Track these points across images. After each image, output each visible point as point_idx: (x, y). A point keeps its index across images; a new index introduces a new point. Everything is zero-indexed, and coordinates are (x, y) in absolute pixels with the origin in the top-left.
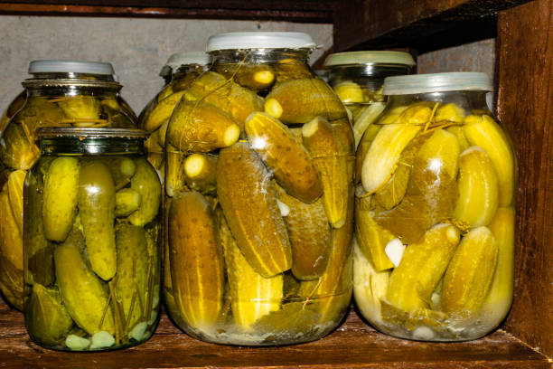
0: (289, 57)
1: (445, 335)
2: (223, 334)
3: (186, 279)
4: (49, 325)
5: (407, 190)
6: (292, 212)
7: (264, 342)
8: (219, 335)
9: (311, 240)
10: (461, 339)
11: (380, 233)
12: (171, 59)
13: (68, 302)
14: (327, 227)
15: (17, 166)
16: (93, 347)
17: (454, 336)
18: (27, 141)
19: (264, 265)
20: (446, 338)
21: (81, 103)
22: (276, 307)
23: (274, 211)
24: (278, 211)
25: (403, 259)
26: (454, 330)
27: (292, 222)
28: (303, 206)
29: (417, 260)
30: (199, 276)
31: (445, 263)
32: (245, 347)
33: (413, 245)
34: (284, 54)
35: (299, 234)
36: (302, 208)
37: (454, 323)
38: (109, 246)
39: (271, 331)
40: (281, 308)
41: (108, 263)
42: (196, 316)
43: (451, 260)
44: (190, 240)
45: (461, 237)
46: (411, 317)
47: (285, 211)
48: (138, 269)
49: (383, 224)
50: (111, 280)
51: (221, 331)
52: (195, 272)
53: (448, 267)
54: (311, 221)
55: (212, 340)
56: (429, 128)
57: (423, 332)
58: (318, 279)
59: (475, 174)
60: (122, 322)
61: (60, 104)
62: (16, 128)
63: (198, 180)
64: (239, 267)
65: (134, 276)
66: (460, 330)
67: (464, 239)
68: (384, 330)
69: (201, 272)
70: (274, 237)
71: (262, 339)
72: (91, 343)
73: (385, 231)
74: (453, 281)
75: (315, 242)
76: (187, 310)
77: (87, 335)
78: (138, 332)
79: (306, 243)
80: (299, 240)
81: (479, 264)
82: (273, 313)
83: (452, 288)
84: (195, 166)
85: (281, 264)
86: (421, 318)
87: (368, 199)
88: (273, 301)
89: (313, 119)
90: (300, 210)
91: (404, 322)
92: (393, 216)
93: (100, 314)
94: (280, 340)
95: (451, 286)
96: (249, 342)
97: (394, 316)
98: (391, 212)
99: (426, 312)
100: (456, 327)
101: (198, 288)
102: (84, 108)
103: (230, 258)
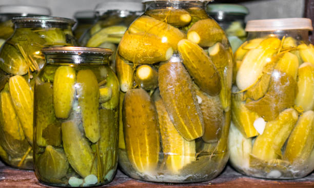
0: (196, 6)
1: (287, 175)
2: (161, 176)
3: (137, 143)
5: (268, 88)
6: (203, 101)
7: (185, 180)
8: (158, 177)
9: (214, 118)
10: (295, 177)
11: (249, 114)
13: (72, 156)
14: (222, 111)
15: (15, 72)
16: (85, 185)
17: (292, 176)
18: (22, 56)
19: (189, 133)
20: (288, 176)
21: (55, 33)
22: (194, 158)
23: (195, 100)
24: (197, 100)
25: (265, 130)
26: (294, 172)
27: (203, 107)
28: (209, 98)
29: (274, 130)
30: (147, 140)
31: (289, 132)
32: (175, 184)
33: (272, 122)
34: (195, 4)
35: (207, 115)
36: (208, 99)
37: (294, 167)
38: (96, 122)
39: (191, 173)
40: (197, 160)
41: (96, 132)
42: (144, 165)
43: (292, 130)
44: (141, 118)
45: (299, 116)
46: (269, 164)
47: (200, 101)
48: (111, 136)
49: (252, 109)
50: (96, 143)
51: (160, 174)
52: (144, 138)
53: (290, 134)
54: (214, 107)
55: (152, 180)
56: (281, 51)
57: (275, 174)
58: (217, 142)
59: (308, 78)
60: (102, 172)
61: (40, 33)
62: (13, 48)
63: (145, 82)
64: (170, 134)
65: (109, 141)
66: (297, 171)
67: (300, 117)
68: (248, 173)
69: (148, 138)
70: (196, 116)
71: (184, 178)
72: (84, 182)
73: (253, 113)
74: (294, 142)
75: (216, 119)
76: (138, 162)
77: (80, 177)
78: (108, 176)
79: (212, 120)
80: (208, 118)
81: (309, 133)
82: (193, 163)
83: (293, 147)
84: (145, 73)
85: (199, 133)
86: (276, 165)
87: (242, 95)
88: (191, 155)
89: (215, 44)
90: (207, 100)
91: (264, 167)
92: (259, 104)
93: (90, 164)
94: (195, 179)
95: (293, 145)
96: (177, 180)
97: (258, 164)
98: (258, 102)
99: (279, 161)
100: (295, 170)
101: (146, 148)
102: (57, 35)
103: (164, 129)
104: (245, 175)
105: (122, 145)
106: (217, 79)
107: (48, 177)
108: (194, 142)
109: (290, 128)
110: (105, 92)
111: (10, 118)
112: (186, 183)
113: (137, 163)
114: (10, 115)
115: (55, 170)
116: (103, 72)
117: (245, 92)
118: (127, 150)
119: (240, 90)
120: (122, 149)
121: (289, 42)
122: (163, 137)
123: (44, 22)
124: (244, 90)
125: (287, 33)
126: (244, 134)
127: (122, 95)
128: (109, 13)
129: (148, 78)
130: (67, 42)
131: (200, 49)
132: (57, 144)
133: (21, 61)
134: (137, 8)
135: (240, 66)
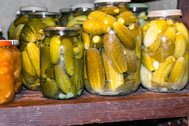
0: (122, 5)
2: (106, 92)
3: (93, 75)
4: (53, 91)
5: (160, 46)
6: (127, 53)
7: (119, 94)
9: (133, 62)
10: (175, 91)
11: (151, 60)
12: (71, 6)
13: (60, 83)
14: (137, 58)
15: (30, 41)
16: (67, 98)
17: (173, 90)
18: (33, 33)
19: (120, 70)
20: (171, 91)
21: (50, 20)
22: (123, 83)
23: (122, 53)
24: (124, 53)
25: (159, 67)
26: (174, 88)
27: (127, 56)
28: (130, 51)
29: (163, 67)
30: (98, 74)
31: (171, 68)
32: (113, 96)
33: (162, 63)
34: (121, 4)
35: (129, 60)
36: (129, 52)
37: (174, 86)
38: (72, 65)
39: (122, 90)
40: (124, 83)
41: (72, 70)
42: (97, 87)
43: (173, 67)
44: (95, 63)
45: (176, 60)
46: (161, 85)
47: (125, 53)
48: (80, 72)
49: (152, 57)
50: (72, 76)
51: (106, 91)
53: (172, 69)
54: (132, 56)
55: (101, 94)
56: (166, 27)
57: (165, 90)
58: (134, 74)
59: (180, 40)
60: (76, 91)
61: (42, 20)
62: (28, 29)
63: (97, 44)
64: (110, 71)
65: (79, 75)
66: (176, 88)
68: (151, 90)
69: (99, 73)
70: (123, 61)
71: (118, 93)
72: (67, 96)
73: (152, 59)
74: (174, 73)
76: (94, 85)
77: (65, 94)
78: (79, 93)
79: (131, 63)
80: (129, 62)
81: (182, 68)
82: (122, 85)
83: (174, 76)
84: (96, 39)
85: (125, 69)
86: (165, 85)
87: (146, 49)
88: (121, 81)
89: (132, 24)
90: (129, 53)
91: (159, 86)
92: (155, 54)
93: (70, 87)
94: (124, 93)
95: (173, 75)
96: (114, 94)
97: (156, 85)
98: (155, 53)
99: (166, 83)
100: (174, 87)
101: (98, 78)
102: (51, 21)
103: (107, 68)
104: (149, 91)
105: (86, 77)
106: (133, 42)
107: (48, 94)
108: (123, 74)
109: (171, 66)
110: (76, 50)
111: (28, 65)
112: (119, 95)
113: (93, 86)
114: (28, 63)
116: (75, 39)
117: (148, 48)
118: (88, 79)
119: (145, 47)
120: (86, 79)
121: (170, 22)
122: (107, 72)
123: (44, 15)
124: (147, 47)
125: (169, 17)
126: (148, 70)
127: (85, 51)
128: (77, 9)
129: (98, 42)
130: (56, 25)
131: (125, 26)
132: (52, 77)
133: (33, 35)
134: (91, 6)
135: (145, 35)
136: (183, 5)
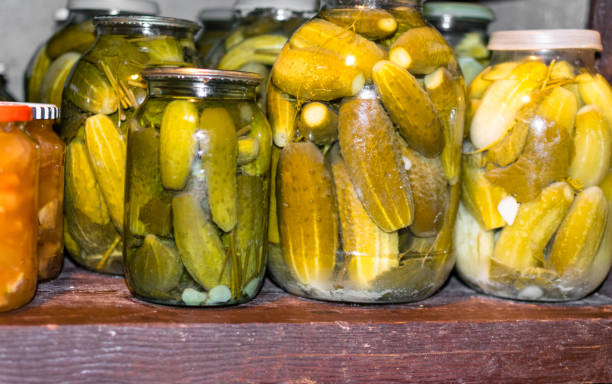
1: (553, 294)
2: (340, 290)
3: (300, 234)
4: (163, 278)
5: (524, 147)
6: (414, 166)
7: (380, 299)
8: (335, 292)
9: (432, 196)
10: (567, 299)
11: (492, 191)
13: (188, 253)
14: (445, 184)
15: (95, 110)
16: (209, 302)
17: (561, 296)
18: (109, 83)
19: (388, 220)
20: (555, 297)
21: (165, 44)
22: (395, 262)
23: (400, 164)
24: (403, 164)
25: (517, 217)
26: (564, 289)
27: (413, 176)
28: (423, 160)
29: (533, 218)
30: (316, 230)
31: (558, 222)
32: (362, 304)
33: (529, 204)
34: (404, 1)
35: (420, 189)
36: (423, 162)
37: (565, 282)
38: (232, 197)
39: (390, 286)
40: (400, 265)
41: (231, 214)
42: (310, 272)
43: (563, 219)
44: (307, 192)
45: (575, 195)
46: (523, 276)
47: (408, 165)
48: (256, 221)
49: (495, 182)
50: (229, 233)
51: (337, 288)
52: (312, 226)
53: (560, 225)
54: (431, 176)
55: (324, 297)
56: (547, 85)
57: (532, 292)
58: (435, 236)
59: (593, 132)
60: (240, 281)
61: (140, 44)
62: (93, 69)
63: (317, 131)
64: (357, 221)
65: (252, 229)
66: (569, 289)
67: (577, 198)
68: (486, 290)
69: (319, 226)
70: (400, 191)
71: (377, 296)
72: (208, 298)
73: (497, 189)
74: (566, 240)
75: (435, 197)
76: (300, 266)
77: (202, 289)
78: (250, 289)
79: (427, 199)
80: (421, 195)
81: (592, 224)
82: (394, 270)
83: (565, 247)
84: (315, 115)
85: (405, 221)
86: (533, 277)
87: (479, 157)
88: (391, 256)
89: (436, 69)
90: (421, 164)
91: (513, 281)
92: (509, 174)
93: (220, 268)
94: (397, 298)
95: (563, 245)
96: (364, 299)
97: (503, 275)
98: (507, 169)
99: (539, 271)
100: (566, 286)
101: (314, 243)
102: (168, 48)
103: (346, 212)
104: (481, 293)
105: (274, 236)
106: (437, 130)
107: (147, 288)
108: (397, 234)
109: (559, 215)
110: (247, 146)
111: (86, 188)
112: (381, 303)
113: (298, 267)
114: (86, 181)
115: (160, 277)
116: (246, 112)
117: (485, 152)
118: (283, 244)
119: (476, 149)
120: (274, 244)
121: (562, 70)
122: (344, 225)
123: (146, 25)
124: (483, 149)
125: (559, 55)
126: (482, 224)
127: (277, 152)
128: (257, 13)
129: (322, 125)
130: (185, 60)
131: (410, 77)
132: (165, 231)
133: (107, 90)
134: (305, 6)
135: (477, 107)
136: (605, 16)
